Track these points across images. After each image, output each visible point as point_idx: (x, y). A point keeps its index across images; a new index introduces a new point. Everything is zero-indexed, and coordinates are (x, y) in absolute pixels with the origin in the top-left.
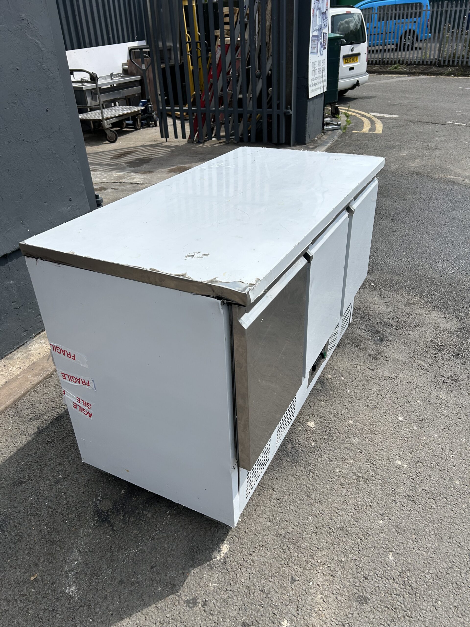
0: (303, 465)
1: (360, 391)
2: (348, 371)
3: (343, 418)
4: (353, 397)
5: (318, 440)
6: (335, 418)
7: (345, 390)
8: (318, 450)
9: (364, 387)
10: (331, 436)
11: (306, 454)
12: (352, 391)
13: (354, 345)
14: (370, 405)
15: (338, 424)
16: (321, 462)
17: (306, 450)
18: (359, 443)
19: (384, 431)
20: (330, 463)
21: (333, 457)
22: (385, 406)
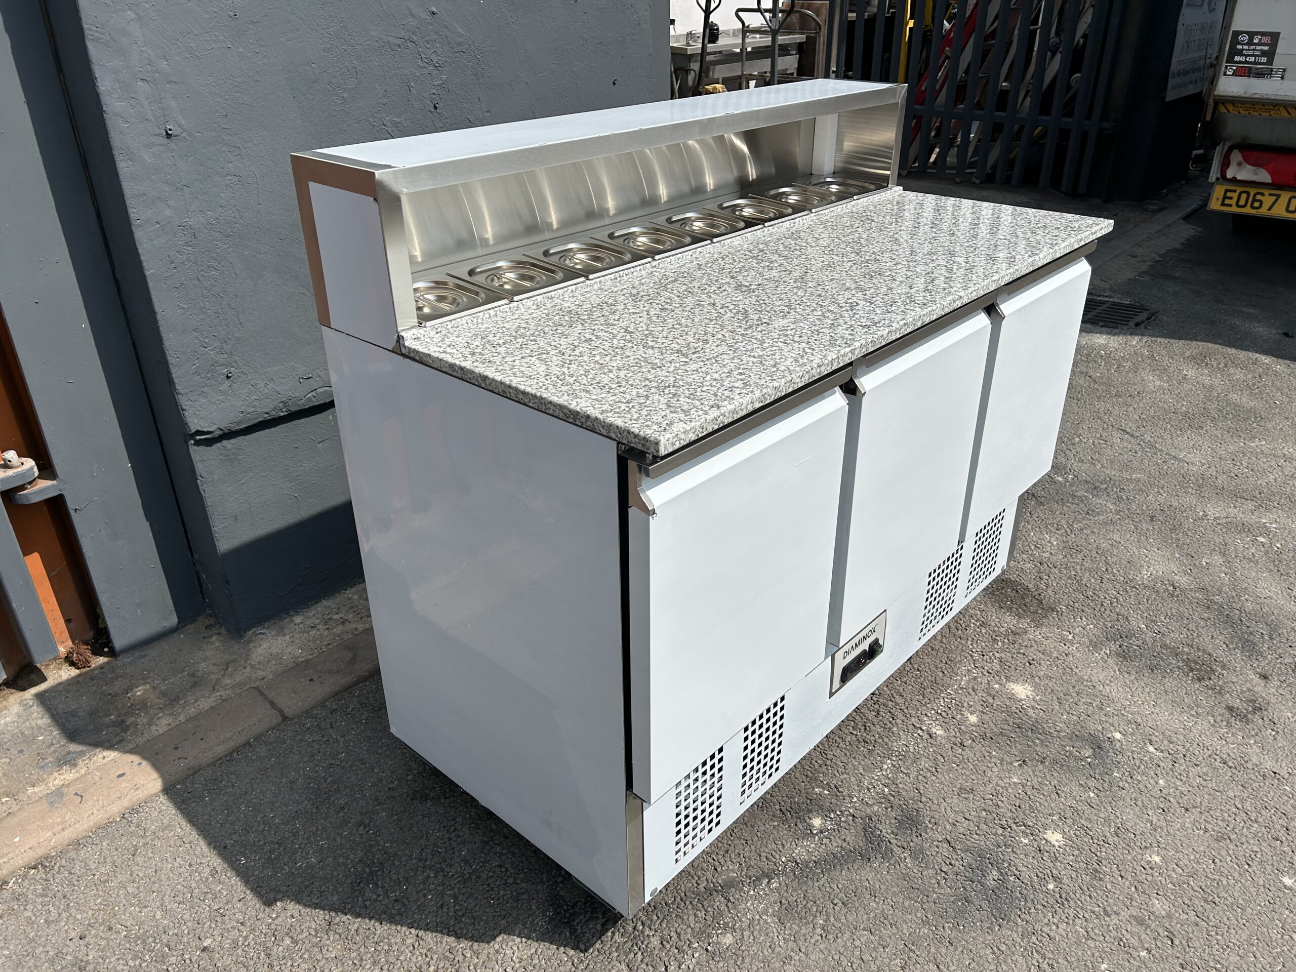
0: (1020, 929)
1: (1190, 789)
2: (1168, 733)
3: (1139, 844)
4: (1171, 799)
5: (1065, 881)
6: (1116, 839)
7: (1152, 778)
8: (1063, 905)
9: (1203, 782)
10: (1100, 879)
11: (1030, 904)
12: (1172, 785)
13: (1191, 674)
14: (1214, 830)
15: (1122, 854)
16: (1064, 933)
17: (1032, 896)
18: (1169, 916)
19: (1241, 901)
20: (1089, 942)
21: (1097, 931)
22: (1252, 841)
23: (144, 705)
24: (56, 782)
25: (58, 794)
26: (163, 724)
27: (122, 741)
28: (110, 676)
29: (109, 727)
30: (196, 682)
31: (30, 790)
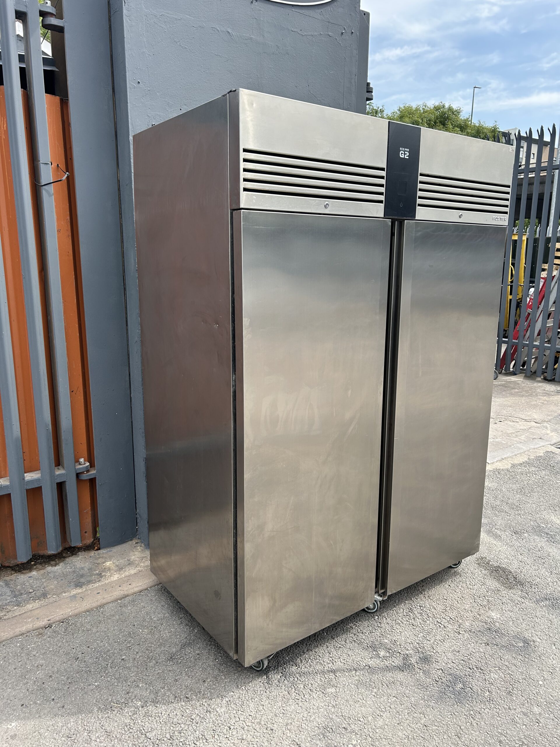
23: (109, 569)
24: (74, 592)
25: (74, 596)
26: (116, 577)
27: (99, 581)
28: (97, 556)
29: (95, 575)
30: (130, 563)
31: (64, 594)
